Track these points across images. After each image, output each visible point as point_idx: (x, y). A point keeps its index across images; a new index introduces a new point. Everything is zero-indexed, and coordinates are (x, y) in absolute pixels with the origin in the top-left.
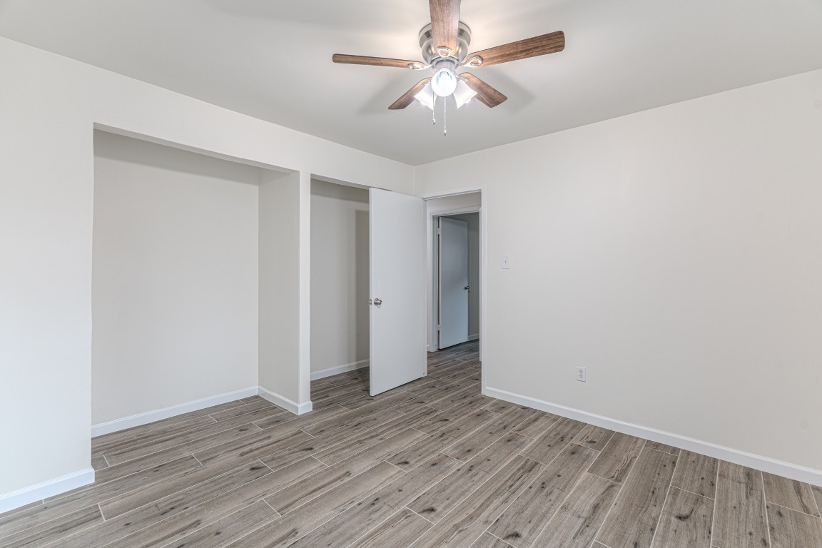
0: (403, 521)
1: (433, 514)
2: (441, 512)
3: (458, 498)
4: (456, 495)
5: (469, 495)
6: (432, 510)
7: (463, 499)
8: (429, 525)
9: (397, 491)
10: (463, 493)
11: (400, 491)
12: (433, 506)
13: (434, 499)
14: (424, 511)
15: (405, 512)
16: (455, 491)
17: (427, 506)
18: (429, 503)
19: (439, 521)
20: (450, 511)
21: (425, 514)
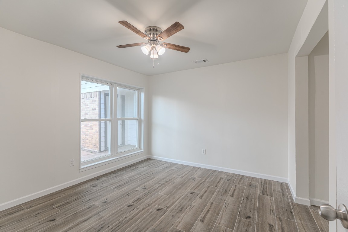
0: (168, 205)
1: (158, 208)
2: (154, 210)
3: (147, 216)
4: (148, 217)
5: (142, 219)
6: (158, 210)
7: (145, 216)
8: (159, 205)
9: (174, 215)
10: (144, 218)
11: (173, 216)
12: (157, 211)
13: (157, 214)
14: (161, 209)
15: (168, 208)
16: (148, 219)
17: (160, 211)
18: (159, 212)
19: (155, 207)
20: (151, 210)
21: (160, 208)
